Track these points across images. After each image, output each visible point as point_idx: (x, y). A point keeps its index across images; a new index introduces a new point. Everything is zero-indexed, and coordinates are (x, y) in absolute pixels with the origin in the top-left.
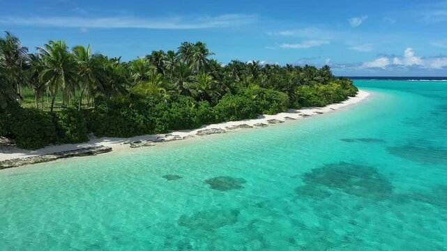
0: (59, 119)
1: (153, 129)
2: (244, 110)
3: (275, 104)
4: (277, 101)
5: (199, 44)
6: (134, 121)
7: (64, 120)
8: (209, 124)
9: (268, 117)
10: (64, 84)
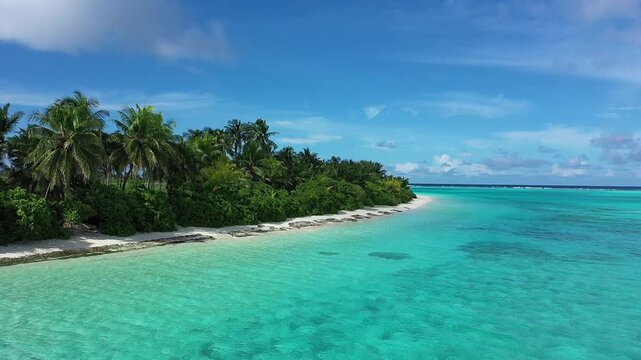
0: (145, 201)
1: (241, 219)
2: (325, 203)
3: (351, 198)
4: (352, 195)
5: (260, 122)
6: (221, 208)
7: (152, 203)
8: (294, 217)
9: (349, 214)
10: (154, 157)
